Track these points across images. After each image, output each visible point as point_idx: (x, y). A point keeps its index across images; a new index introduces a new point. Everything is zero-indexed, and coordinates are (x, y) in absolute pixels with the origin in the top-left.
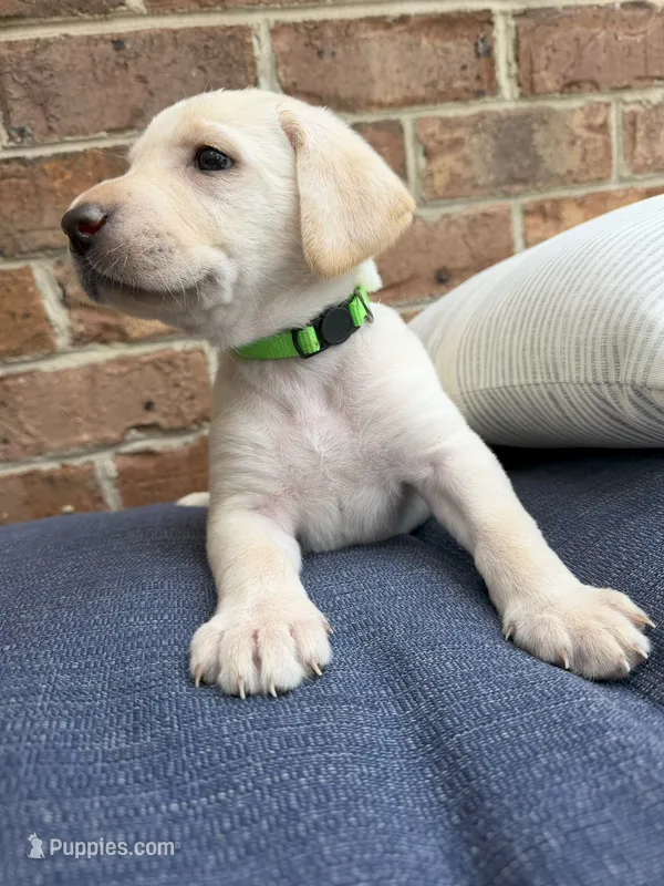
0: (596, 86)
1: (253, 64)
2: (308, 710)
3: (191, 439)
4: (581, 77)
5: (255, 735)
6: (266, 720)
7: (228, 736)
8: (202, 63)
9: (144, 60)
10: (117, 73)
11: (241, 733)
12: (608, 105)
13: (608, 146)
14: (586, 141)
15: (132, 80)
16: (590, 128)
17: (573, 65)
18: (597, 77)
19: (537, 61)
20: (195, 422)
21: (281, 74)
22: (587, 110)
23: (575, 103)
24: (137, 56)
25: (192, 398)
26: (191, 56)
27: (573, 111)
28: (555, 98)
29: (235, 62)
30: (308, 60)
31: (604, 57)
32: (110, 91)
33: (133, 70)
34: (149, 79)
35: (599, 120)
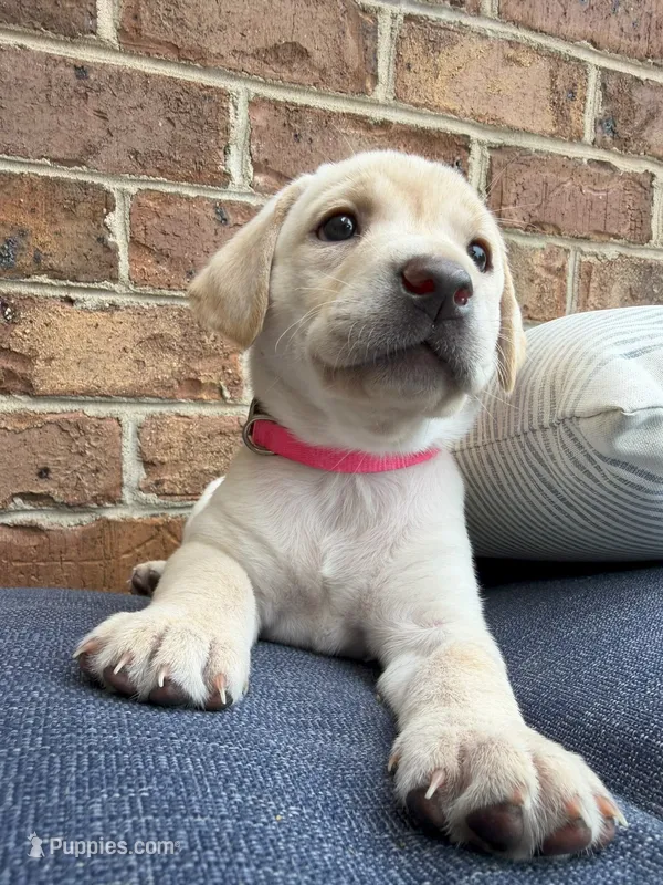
0: (558, 231)
1: (227, 131)
2: (238, 797)
3: (86, 518)
4: (547, 220)
5: (147, 822)
6: (170, 801)
7: (99, 819)
8: (170, 115)
9: (107, 96)
10: (75, 102)
11: (125, 817)
12: (567, 251)
13: (563, 290)
14: (544, 281)
15: (90, 113)
16: (549, 269)
17: (539, 207)
18: (561, 224)
19: (506, 195)
20: (95, 499)
21: (254, 147)
22: (548, 251)
23: (537, 243)
24: (101, 89)
25: (97, 471)
26: (161, 105)
27: (534, 250)
28: (518, 234)
29: (207, 123)
30: (282, 140)
31: (568, 205)
32: (63, 119)
33: (93, 103)
34: (109, 116)
35: (558, 264)
